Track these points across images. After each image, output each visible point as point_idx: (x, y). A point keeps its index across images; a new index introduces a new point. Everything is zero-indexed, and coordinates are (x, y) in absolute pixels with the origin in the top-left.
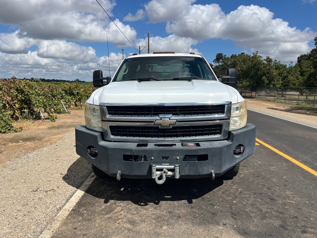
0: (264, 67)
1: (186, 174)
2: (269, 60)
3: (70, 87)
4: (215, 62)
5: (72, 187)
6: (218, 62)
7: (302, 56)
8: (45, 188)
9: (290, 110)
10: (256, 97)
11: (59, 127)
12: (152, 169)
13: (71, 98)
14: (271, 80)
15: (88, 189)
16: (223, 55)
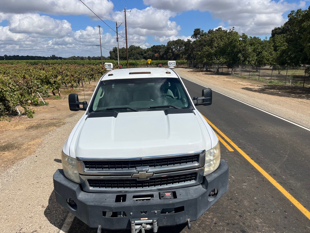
0: (240, 45)
1: (164, 225)
2: (244, 37)
3: (46, 76)
4: (193, 38)
5: (55, 226)
6: (196, 37)
7: (276, 29)
8: (28, 228)
9: (263, 90)
10: (232, 74)
11: (38, 127)
12: (132, 226)
13: (48, 86)
14: (246, 57)
15: (70, 228)
16: (201, 30)
